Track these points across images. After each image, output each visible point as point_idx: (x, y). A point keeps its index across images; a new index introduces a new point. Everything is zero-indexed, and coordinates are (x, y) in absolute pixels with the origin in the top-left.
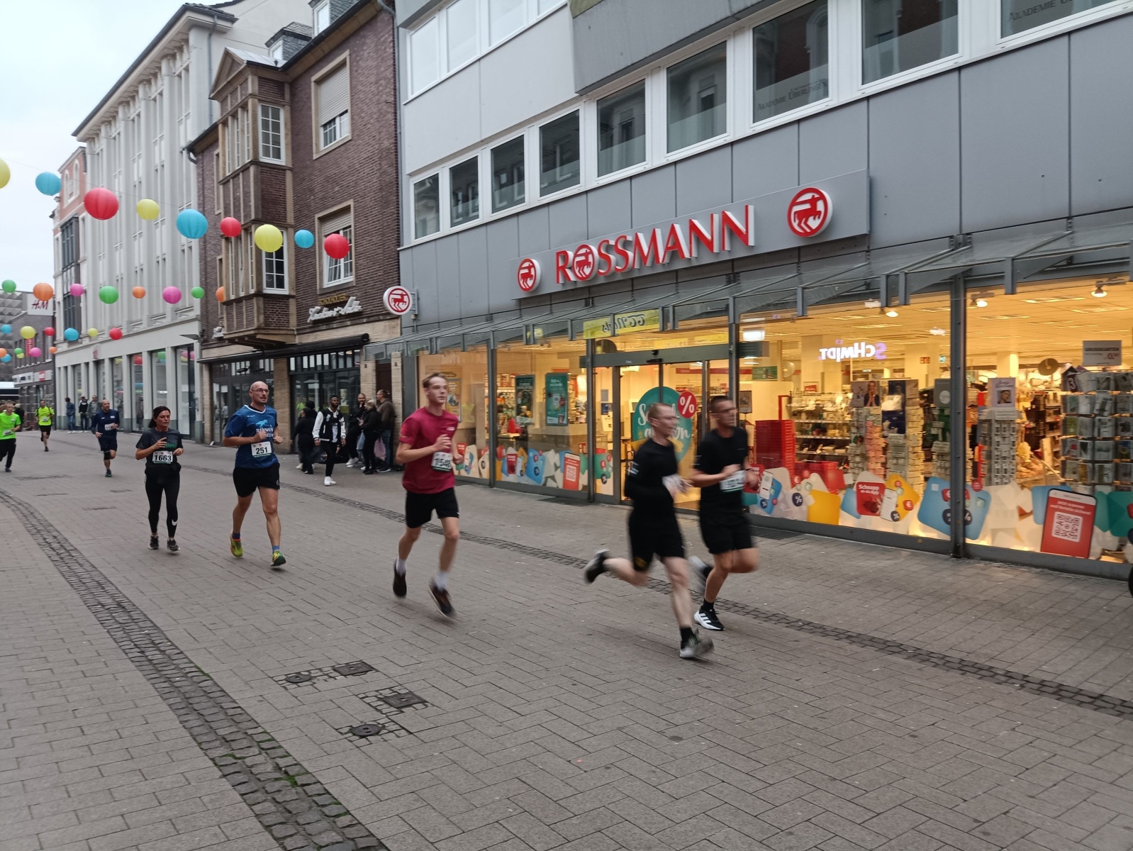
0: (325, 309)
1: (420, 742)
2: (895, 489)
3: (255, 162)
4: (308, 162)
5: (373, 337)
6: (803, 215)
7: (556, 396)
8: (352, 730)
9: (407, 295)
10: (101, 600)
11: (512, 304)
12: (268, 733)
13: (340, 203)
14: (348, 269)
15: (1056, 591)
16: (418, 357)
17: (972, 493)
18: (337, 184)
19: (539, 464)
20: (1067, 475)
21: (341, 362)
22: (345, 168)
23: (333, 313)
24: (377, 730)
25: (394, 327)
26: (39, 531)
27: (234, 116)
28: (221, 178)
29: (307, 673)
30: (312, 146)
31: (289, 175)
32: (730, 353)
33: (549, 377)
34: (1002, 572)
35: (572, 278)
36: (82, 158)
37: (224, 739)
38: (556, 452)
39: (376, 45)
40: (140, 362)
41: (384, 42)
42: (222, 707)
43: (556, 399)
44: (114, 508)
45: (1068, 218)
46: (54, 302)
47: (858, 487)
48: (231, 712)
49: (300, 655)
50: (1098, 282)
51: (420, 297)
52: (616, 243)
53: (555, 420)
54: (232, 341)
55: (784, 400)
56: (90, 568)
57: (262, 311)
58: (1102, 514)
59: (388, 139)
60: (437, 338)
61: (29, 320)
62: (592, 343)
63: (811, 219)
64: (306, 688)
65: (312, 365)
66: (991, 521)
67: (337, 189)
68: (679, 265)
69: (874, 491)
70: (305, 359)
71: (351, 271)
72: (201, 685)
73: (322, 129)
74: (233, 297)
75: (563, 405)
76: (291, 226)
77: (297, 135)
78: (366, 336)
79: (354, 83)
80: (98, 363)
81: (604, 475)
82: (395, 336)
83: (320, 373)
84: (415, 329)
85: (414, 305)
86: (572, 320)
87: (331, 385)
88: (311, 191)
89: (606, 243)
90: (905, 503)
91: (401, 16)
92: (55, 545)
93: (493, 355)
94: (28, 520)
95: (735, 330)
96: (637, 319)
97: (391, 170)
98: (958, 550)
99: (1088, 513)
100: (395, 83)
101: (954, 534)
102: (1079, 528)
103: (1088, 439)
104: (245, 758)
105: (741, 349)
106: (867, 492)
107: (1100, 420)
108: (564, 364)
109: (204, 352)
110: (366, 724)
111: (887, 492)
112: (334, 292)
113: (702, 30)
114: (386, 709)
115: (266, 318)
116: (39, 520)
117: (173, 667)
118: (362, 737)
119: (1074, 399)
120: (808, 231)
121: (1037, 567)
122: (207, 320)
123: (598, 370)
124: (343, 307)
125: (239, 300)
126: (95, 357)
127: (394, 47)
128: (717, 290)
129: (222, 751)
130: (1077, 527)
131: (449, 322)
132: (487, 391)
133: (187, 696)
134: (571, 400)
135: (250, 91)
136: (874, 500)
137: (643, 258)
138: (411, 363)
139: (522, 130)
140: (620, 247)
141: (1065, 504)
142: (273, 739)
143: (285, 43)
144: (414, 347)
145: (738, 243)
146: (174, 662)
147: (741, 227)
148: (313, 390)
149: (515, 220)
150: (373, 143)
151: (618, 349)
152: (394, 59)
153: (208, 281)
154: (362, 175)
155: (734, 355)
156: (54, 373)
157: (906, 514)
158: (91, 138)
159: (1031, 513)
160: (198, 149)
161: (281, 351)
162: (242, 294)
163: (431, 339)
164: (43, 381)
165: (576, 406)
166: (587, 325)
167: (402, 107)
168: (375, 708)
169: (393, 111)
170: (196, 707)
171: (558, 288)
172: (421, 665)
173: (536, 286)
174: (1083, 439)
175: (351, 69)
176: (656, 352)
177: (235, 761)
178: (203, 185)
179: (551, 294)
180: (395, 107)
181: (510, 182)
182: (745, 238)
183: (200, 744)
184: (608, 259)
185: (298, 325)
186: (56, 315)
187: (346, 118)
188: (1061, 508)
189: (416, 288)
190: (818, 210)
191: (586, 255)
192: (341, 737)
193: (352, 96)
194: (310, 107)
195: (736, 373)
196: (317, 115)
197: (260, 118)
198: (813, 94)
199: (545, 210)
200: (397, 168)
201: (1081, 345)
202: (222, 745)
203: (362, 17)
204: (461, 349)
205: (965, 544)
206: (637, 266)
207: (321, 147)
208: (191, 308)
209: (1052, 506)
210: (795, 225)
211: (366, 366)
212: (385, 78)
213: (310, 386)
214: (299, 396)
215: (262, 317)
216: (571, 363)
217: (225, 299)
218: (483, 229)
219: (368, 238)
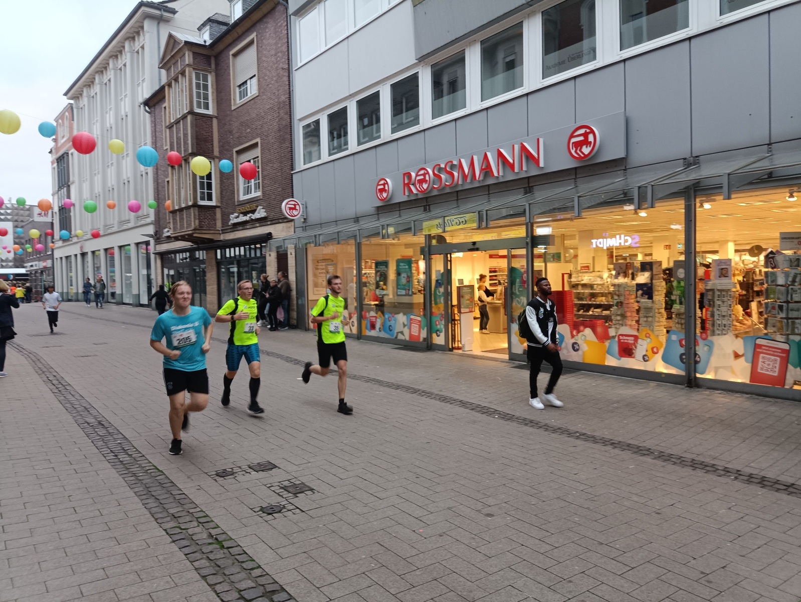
0: (241, 215)
1: (310, 517)
2: (645, 339)
3: (191, 112)
4: (228, 112)
5: (274, 235)
6: (578, 145)
7: (404, 275)
8: (262, 509)
9: (298, 205)
10: (88, 420)
11: (372, 211)
12: (204, 512)
13: (251, 140)
14: (257, 187)
15: (761, 410)
16: (306, 249)
17: (700, 341)
18: (249, 128)
19: (392, 323)
20: (768, 328)
21: (253, 252)
22: (254, 115)
23: (247, 218)
24: (279, 509)
25: (290, 228)
26: (43, 372)
27: (176, 80)
28: (168, 124)
29: (230, 470)
30: (230, 100)
31: (215, 121)
32: (527, 243)
33: (398, 262)
34: (723, 397)
35: (415, 191)
36: (70, 111)
37: (173, 516)
38: (404, 314)
39: (275, 29)
40: (113, 254)
41: (281, 26)
42: (171, 494)
43: (404, 277)
44: (96, 355)
45: (769, 145)
46: (52, 212)
47: (619, 337)
48: (178, 497)
49: (225, 457)
50: (790, 190)
51: (308, 206)
52: (446, 166)
53: (403, 292)
54: (177, 239)
55: (566, 277)
56: (79, 398)
57: (197, 217)
58: (794, 355)
59: (284, 94)
60: (319, 235)
61: (34, 225)
62: (429, 237)
63: (584, 147)
64: (230, 481)
65: (232, 255)
66: (714, 361)
67: (248, 130)
68: (490, 181)
69: (631, 340)
70: (228, 250)
71: (259, 188)
72: (157, 478)
73: (237, 90)
74: (177, 208)
75: (408, 282)
76: (217, 157)
77: (221, 92)
78: (270, 234)
79: (260, 56)
80: (84, 255)
81: (438, 330)
82: (290, 234)
83: (238, 261)
84: (304, 229)
85: (303, 211)
86: (414, 221)
87: (246, 269)
88: (231, 132)
89: (438, 167)
90: (652, 349)
91: (292, 7)
92: (55, 382)
93: (359, 246)
94: (36, 364)
95: (530, 227)
96: (461, 220)
97: (287, 117)
98: (691, 382)
99: (784, 355)
100: (288, 55)
101: (688, 371)
102: (778, 365)
103: (784, 302)
104: (188, 529)
105: (534, 241)
106: (626, 341)
107: (792, 288)
108: (409, 252)
109: (157, 246)
110: (271, 505)
111: (640, 341)
112: (247, 203)
113: (505, 14)
114: (286, 494)
115: (200, 222)
116: (43, 365)
117: (137, 466)
118: (269, 514)
119: (773, 274)
120: (583, 156)
121: (747, 393)
122: (159, 223)
123: (433, 256)
124: (253, 213)
125: (181, 210)
126: (81, 250)
127: (287, 29)
128: (518, 199)
129: (172, 524)
130: (776, 365)
131: (328, 223)
132: (355, 272)
133: (148, 486)
134: (415, 278)
135: (187, 62)
136: (630, 347)
137: (465, 177)
138: (302, 253)
139: (377, 87)
140: (448, 169)
141: (767, 348)
142: (207, 516)
143: (210, 29)
144: (304, 241)
145: (532, 165)
146: (138, 462)
147: (534, 153)
148: (233, 273)
149: (374, 150)
150: (273, 97)
151: (448, 241)
152: (288, 38)
153: (159, 197)
154: (265, 120)
155: (530, 244)
156: (53, 262)
157: (653, 356)
158: (76, 97)
159: (743, 355)
160: (151, 103)
161: (210, 245)
162: (183, 205)
163: (315, 236)
164: (45, 268)
165: (418, 282)
166: (425, 224)
167: (294, 72)
168: (278, 494)
169: (287, 75)
170: (153, 493)
171: (405, 198)
172: (309, 464)
173: (389, 197)
174: (781, 302)
175: (257, 46)
176: (474, 243)
177: (181, 531)
178: (155, 129)
179: (399, 203)
180: (289, 72)
181: (371, 124)
182: (537, 161)
183: (156, 519)
184: (440, 178)
185: (223, 227)
186: (54, 222)
187: (255, 80)
188: (764, 351)
189: (304, 200)
190: (589, 140)
191: (424, 175)
192: (255, 514)
193: (258, 65)
194: (229, 73)
195: (531, 257)
196: (234, 78)
197: (194, 81)
198: (585, 58)
199: (395, 144)
200: (290, 115)
201: (778, 235)
202: (172, 520)
203: (265, 8)
204: (336, 242)
205: (696, 378)
206: (460, 182)
207: (237, 101)
208: (147, 216)
209: (758, 350)
210: (573, 152)
211: (270, 255)
212: (281, 52)
213: (232, 270)
214: (224, 276)
215: (197, 222)
216: (414, 252)
217: (171, 209)
218: (352, 157)
219: (271, 165)
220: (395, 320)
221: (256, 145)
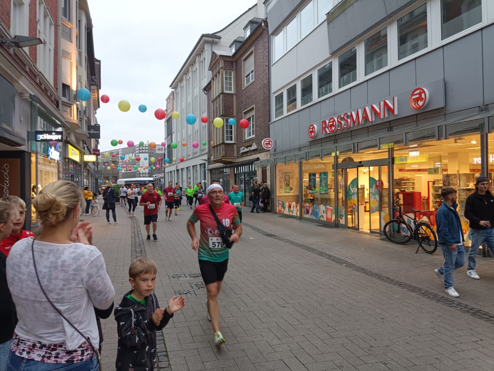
0: (245, 148)
3: (222, 93)
4: (241, 91)
5: (261, 159)
6: (417, 100)
7: (323, 181)
9: (271, 141)
11: (308, 144)
13: (251, 106)
14: (253, 132)
16: (276, 166)
18: (250, 99)
22: (252, 92)
23: (248, 150)
27: (216, 76)
28: (212, 100)
30: (242, 85)
31: (235, 96)
33: (321, 174)
35: (328, 132)
38: (324, 205)
39: (263, 44)
41: (265, 42)
43: (324, 183)
51: (277, 142)
52: (344, 116)
54: (216, 162)
57: (224, 150)
59: (266, 80)
61: (157, 155)
63: (419, 101)
65: (242, 171)
67: (250, 101)
68: (368, 125)
73: (245, 79)
74: (215, 145)
76: (235, 116)
77: (237, 81)
79: (256, 59)
80: (178, 170)
81: (341, 215)
82: (268, 158)
83: (244, 174)
85: (274, 145)
87: (248, 178)
88: (242, 102)
91: (270, 31)
95: (391, 152)
97: (267, 92)
100: (269, 58)
109: (209, 166)
112: (249, 141)
113: (376, 23)
115: (226, 152)
120: (418, 107)
122: (209, 154)
124: (251, 147)
125: (217, 146)
127: (268, 43)
128: (384, 134)
135: (221, 67)
137: (354, 122)
138: (273, 168)
139: (311, 72)
143: (235, 46)
147: (391, 106)
148: (242, 180)
149: (309, 109)
150: (261, 82)
152: (269, 48)
153: (210, 139)
154: (258, 95)
155: (390, 163)
158: (176, 88)
160: (206, 89)
161: (231, 165)
162: (218, 143)
167: (271, 66)
169: (268, 69)
171: (323, 136)
173: (315, 136)
175: (254, 54)
176: (360, 162)
178: (209, 103)
179: (321, 139)
180: (269, 67)
182: (393, 111)
185: (237, 155)
187: (253, 73)
189: (275, 139)
190: (422, 97)
191: (333, 122)
193: (255, 64)
194: (241, 70)
195: (392, 171)
196: (244, 73)
197: (224, 76)
199: (319, 104)
200: (269, 91)
203: (258, 33)
207: (245, 85)
208: (205, 150)
210: (413, 105)
211: (258, 170)
212: (265, 56)
215: (224, 152)
217: (213, 146)
218: (298, 113)
219: (260, 119)
220: (319, 209)
221: (253, 109)
